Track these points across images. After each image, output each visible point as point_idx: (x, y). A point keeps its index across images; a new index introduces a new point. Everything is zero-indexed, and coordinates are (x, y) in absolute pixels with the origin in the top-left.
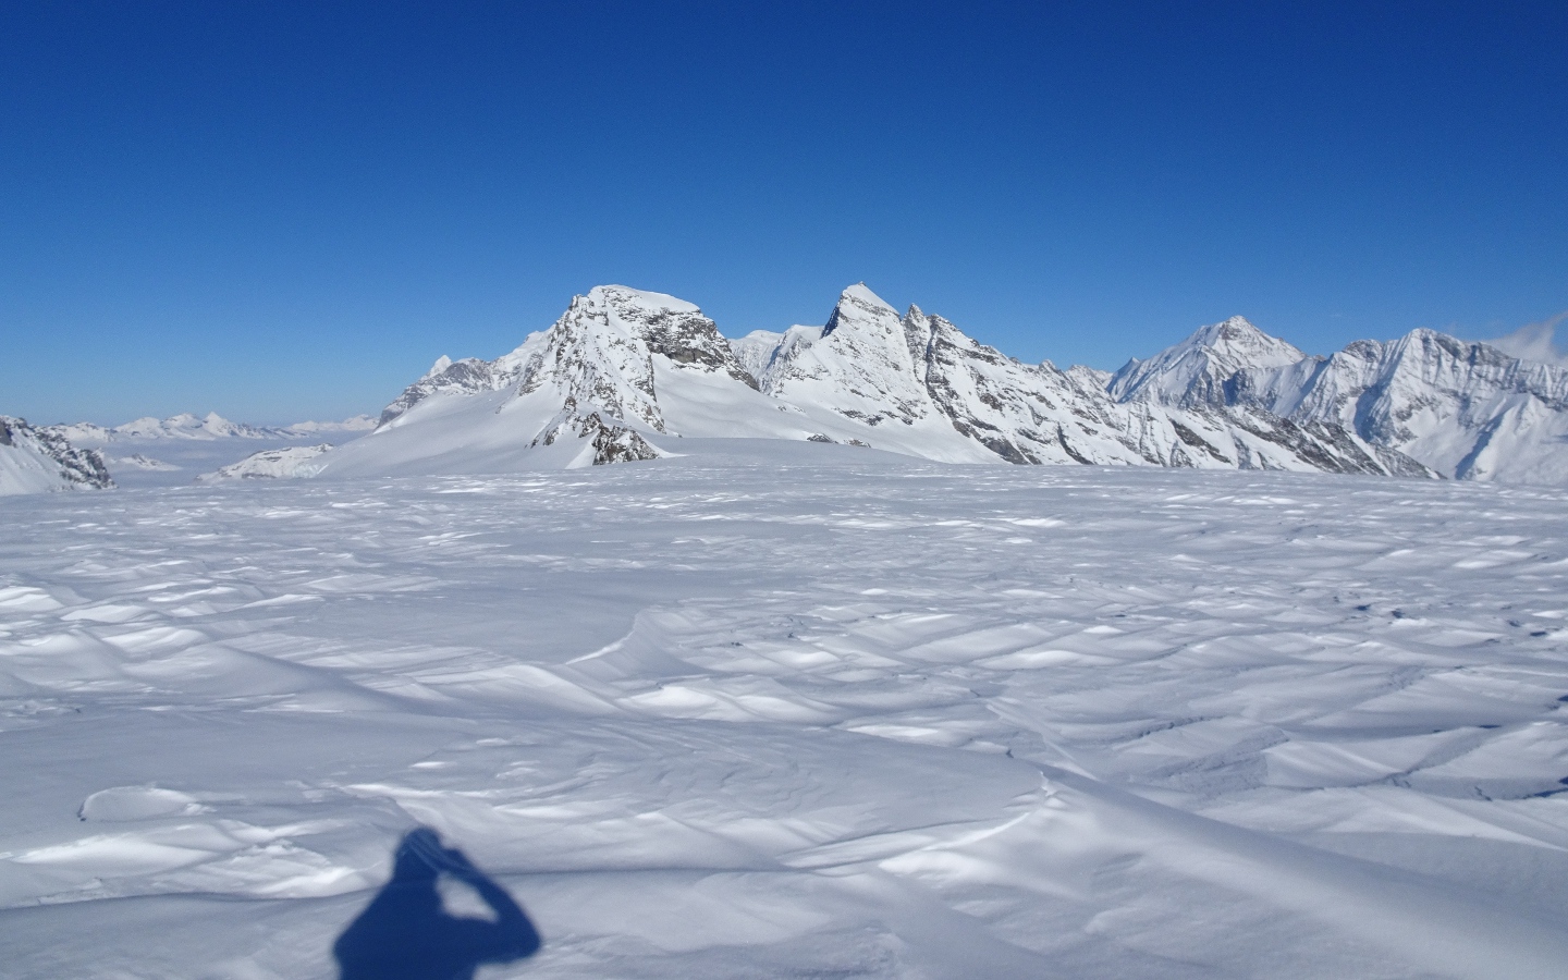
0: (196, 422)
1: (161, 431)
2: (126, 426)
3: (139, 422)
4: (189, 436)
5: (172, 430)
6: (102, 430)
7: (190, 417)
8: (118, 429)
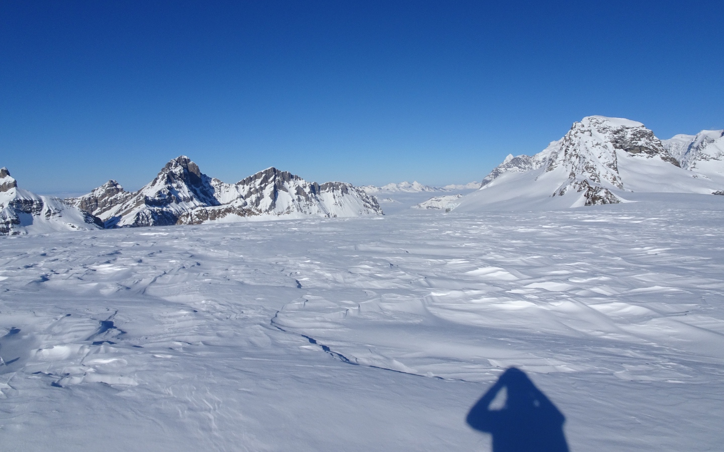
0: (409, 185)
1: (396, 189)
2: (385, 187)
3: (389, 185)
4: (407, 191)
5: (401, 189)
6: (376, 188)
7: (407, 183)
8: (382, 188)
